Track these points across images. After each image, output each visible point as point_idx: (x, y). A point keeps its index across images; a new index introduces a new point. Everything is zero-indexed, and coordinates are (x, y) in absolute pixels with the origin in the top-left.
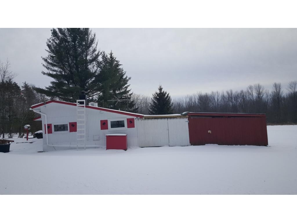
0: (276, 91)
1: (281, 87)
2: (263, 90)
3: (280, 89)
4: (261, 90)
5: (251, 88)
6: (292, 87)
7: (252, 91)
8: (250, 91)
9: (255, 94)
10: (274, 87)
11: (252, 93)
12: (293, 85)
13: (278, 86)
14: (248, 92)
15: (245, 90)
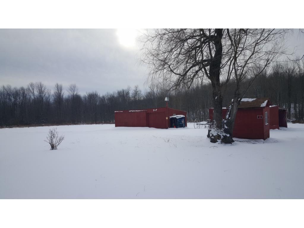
0: (58, 91)
1: (62, 88)
2: (44, 89)
3: (61, 90)
4: (43, 89)
5: (32, 85)
6: (72, 89)
7: (33, 89)
8: (31, 88)
9: (36, 93)
10: (56, 87)
11: (33, 91)
12: (73, 88)
13: (60, 86)
14: (29, 89)
15: (25, 87)
